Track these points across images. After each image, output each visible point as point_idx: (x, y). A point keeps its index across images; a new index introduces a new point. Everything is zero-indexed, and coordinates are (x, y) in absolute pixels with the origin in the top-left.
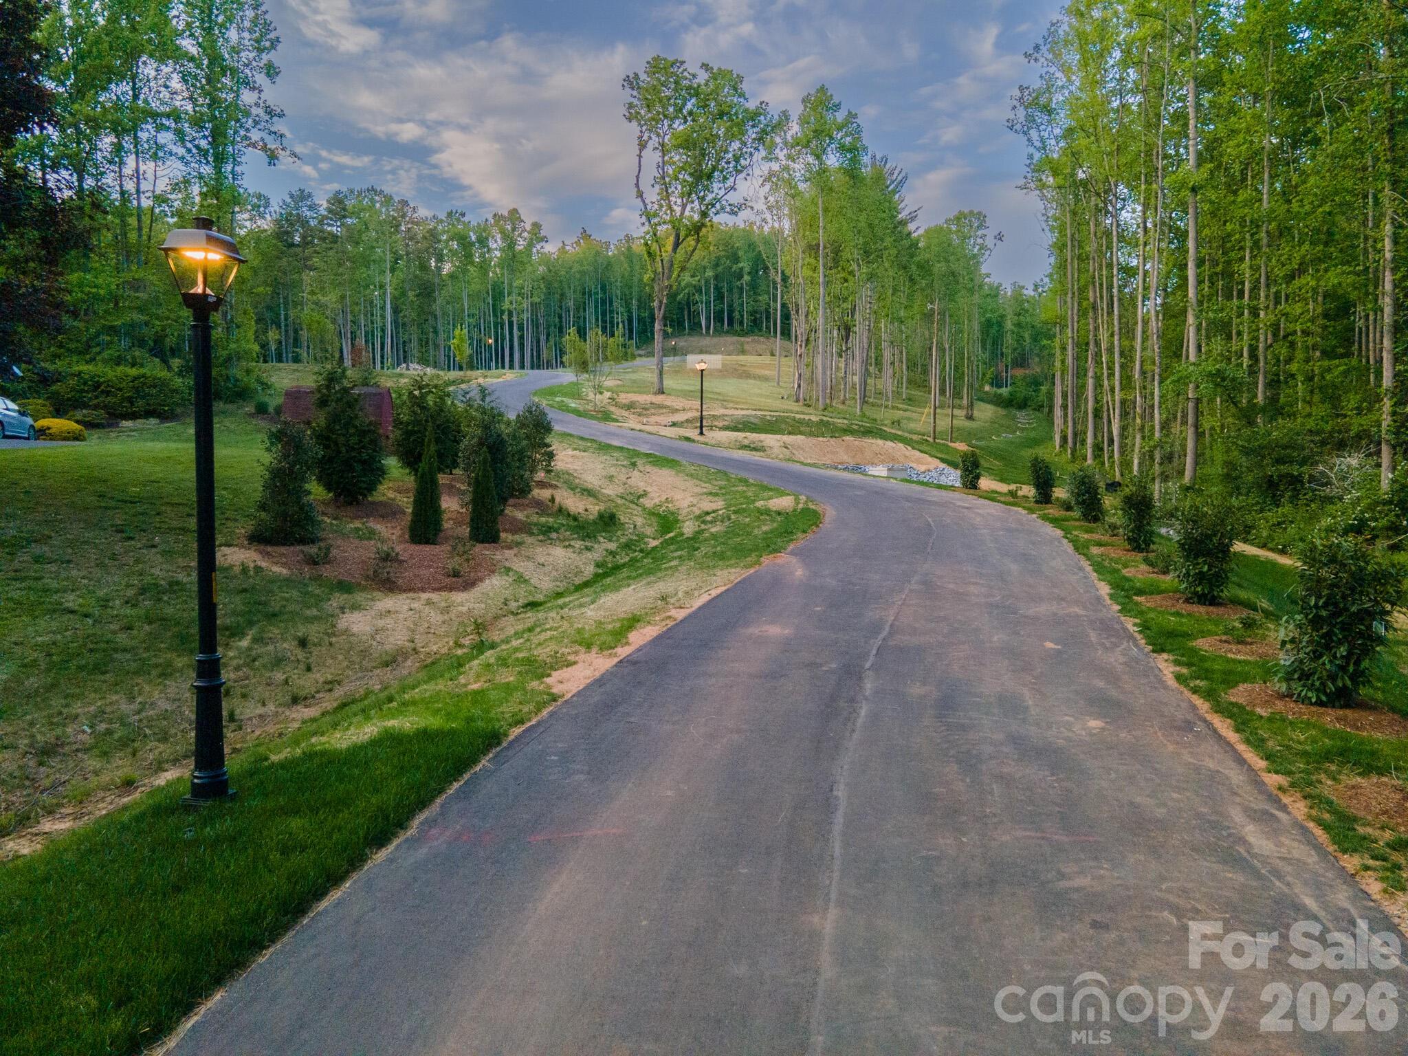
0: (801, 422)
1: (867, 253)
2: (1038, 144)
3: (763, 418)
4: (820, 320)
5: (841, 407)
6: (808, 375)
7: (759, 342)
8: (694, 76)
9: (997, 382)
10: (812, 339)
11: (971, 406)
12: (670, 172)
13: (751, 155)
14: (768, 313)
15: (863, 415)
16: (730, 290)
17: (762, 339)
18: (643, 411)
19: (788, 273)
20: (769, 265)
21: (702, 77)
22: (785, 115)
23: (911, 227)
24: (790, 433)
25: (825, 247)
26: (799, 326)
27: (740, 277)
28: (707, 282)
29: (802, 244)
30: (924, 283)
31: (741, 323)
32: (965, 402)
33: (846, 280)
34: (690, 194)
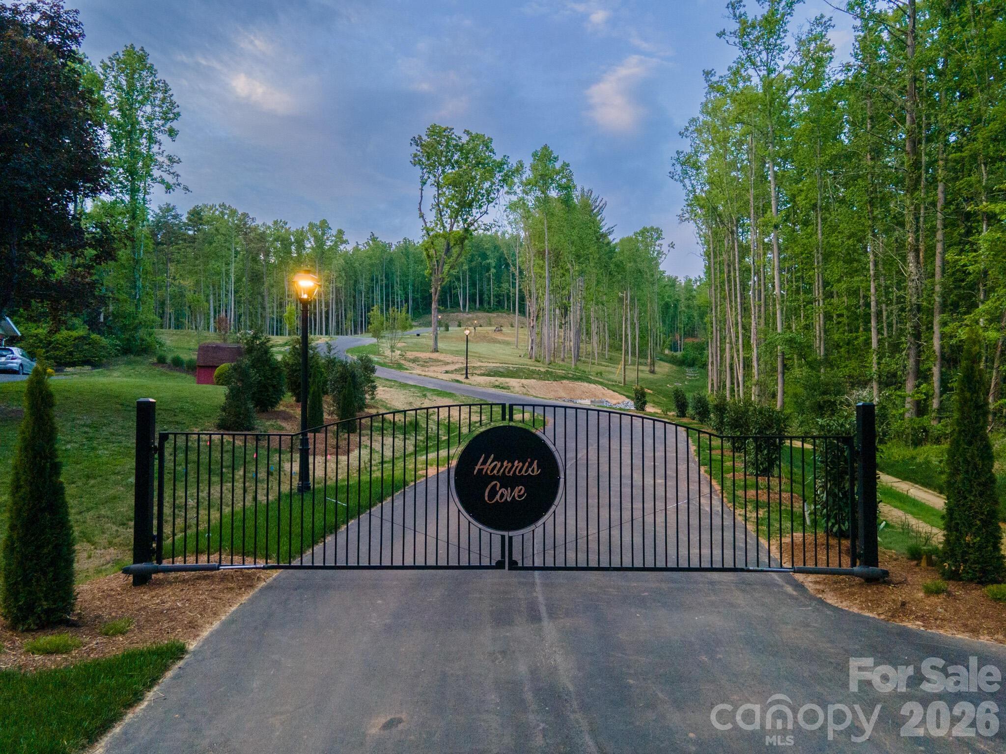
0: (533, 372)
1: (578, 257)
2: (690, 188)
3: (507, 369)
4: (546, 303)
5: (561, 363)
6: (538, 340)
7: (502, 317)
8: (460, 138)
9: (674, 347)
10: (541, 315)
11: (653, 364)
12: (443, 202)
13: (498, 190)
14: (508, 295)
15: (577, 369)
16: (481, 280)
17: (504, 315)
18: (425, 363)
19: (522, 267)
20: (510, 262)
21: (465, 139)
22: (521, 164)
23: (610, 238)
24: (526, 378)
25: (549, 253)
26: (531, 306)
27: (488, 270)
28: (464, 272)
29: (533, 251)
30: (620, 277)
31: (489, 303)
32: (649, 361)
33: (564, 275)
34: (456, 217)
